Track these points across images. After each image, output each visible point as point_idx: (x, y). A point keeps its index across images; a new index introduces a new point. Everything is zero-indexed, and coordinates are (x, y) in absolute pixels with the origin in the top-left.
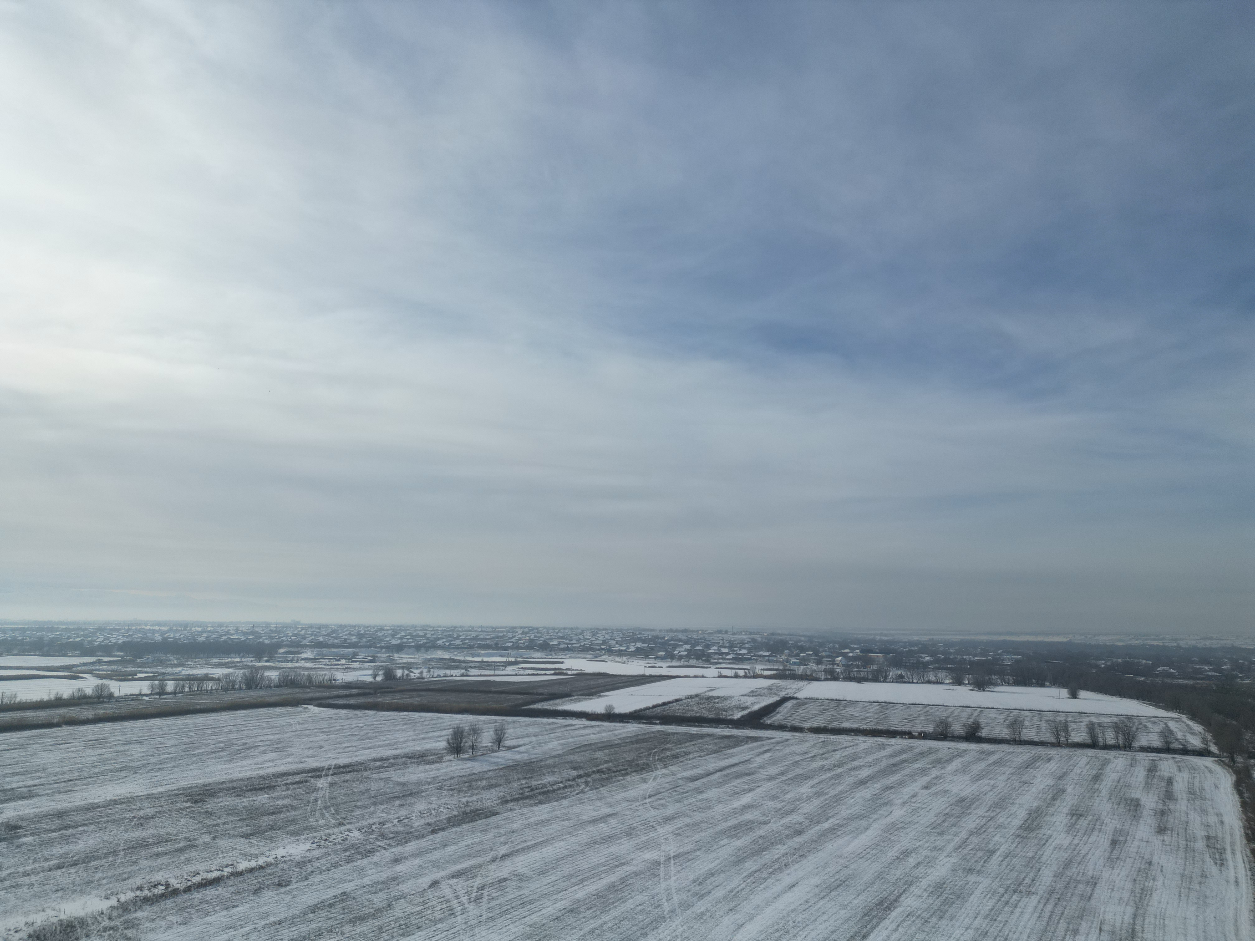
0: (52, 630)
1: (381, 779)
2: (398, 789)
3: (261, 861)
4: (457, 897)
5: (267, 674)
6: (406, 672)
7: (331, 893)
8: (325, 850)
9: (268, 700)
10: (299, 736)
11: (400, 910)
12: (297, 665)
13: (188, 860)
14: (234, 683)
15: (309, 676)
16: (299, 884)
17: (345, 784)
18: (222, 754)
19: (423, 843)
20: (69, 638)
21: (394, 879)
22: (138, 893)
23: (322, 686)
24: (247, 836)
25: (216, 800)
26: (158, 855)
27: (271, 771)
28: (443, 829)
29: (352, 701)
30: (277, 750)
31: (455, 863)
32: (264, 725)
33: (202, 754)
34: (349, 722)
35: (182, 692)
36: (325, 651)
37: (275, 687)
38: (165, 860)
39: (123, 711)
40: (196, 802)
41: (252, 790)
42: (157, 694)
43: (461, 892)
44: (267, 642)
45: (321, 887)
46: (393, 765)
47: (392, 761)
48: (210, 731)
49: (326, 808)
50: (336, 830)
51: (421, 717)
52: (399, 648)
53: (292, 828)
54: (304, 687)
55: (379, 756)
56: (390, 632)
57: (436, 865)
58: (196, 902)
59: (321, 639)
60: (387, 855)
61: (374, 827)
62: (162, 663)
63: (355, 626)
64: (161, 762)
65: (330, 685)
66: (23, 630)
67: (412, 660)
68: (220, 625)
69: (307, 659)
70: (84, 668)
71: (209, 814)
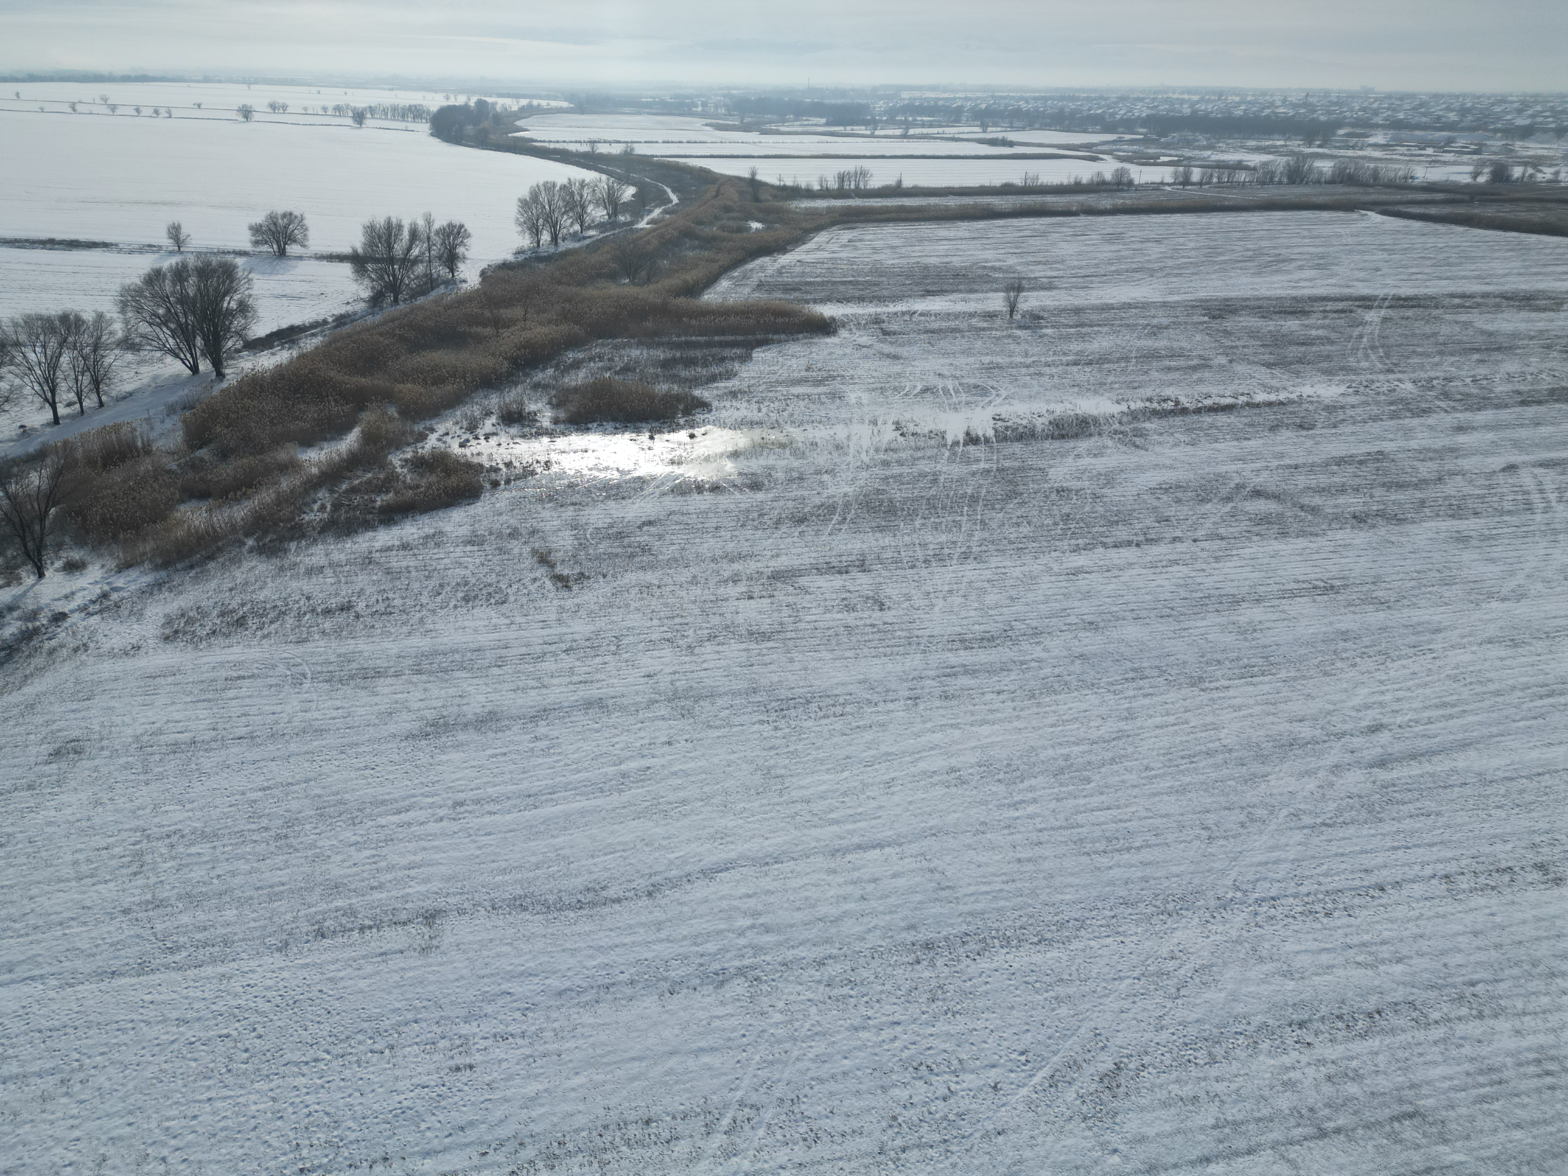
0: (1073, 99)
1: (1457, 322)
2: (1480, 338)
3: (1282, 396)
4: (1542, 491)
5: (1318, 164)
6: (1530, 171)
7: (1364, 448)
8: (1363, 398)
9: (1315, 200)
10: (1350, 252)
11: (1452, 488)
12: (1361, 153)
13: (1200, 381)
14: (1272, 174)
15: (1376, 170)
16: (1324, 431)
17: (1404, 322)
18: (1249, 264)
19: (1504, 415)
20: (1090, 109)
21: (1452, 450)
22: (1148, 404)
23: (1392, 185)
24: (1268, 365)
25: (1237, 318)
26: (1169, 369)
27: (1307, 292)
28: (1539, 403)
29: (1433, 210)
30: (1318, 267)
31: (1548, 448)
32: (1306, 233)
33: (1225, 262)
34: (1422, 239)
35: (1209, 183)
36: (1404, 134)
37: (1326, 182)
38: (1176, 375)
39: (1143, 203)
40: (1214, 317)
41: (1280, 312)
42: (1180, 184)
43: (1549, 486)
44: (1323, 118)
45: (1352, 439)
46: (1479, 305)
47: (1479, 300)
48: (1238, 235)
49: (1373, 348)
50: (1381, 377)
51: (1540, 242)
52: (1526, 133)
53: (1325, 365)
54: (1366, 185)
55: (1460, 290)
56: (1516, 105)
57: (1517, 445)
58: (1205, 426)
59: (1401, 116)
60: (1449, 420)
61: (1435, 382)
62: (1189, 144)
63: (1458, 96)
64: (1179, 267)
65: (1404, 185)
66: (1045, 99)
67: (1545, 153)
68: (1264, 93)
69: (1376, 146)
70: (1104, 148)
71: (1227, 333)
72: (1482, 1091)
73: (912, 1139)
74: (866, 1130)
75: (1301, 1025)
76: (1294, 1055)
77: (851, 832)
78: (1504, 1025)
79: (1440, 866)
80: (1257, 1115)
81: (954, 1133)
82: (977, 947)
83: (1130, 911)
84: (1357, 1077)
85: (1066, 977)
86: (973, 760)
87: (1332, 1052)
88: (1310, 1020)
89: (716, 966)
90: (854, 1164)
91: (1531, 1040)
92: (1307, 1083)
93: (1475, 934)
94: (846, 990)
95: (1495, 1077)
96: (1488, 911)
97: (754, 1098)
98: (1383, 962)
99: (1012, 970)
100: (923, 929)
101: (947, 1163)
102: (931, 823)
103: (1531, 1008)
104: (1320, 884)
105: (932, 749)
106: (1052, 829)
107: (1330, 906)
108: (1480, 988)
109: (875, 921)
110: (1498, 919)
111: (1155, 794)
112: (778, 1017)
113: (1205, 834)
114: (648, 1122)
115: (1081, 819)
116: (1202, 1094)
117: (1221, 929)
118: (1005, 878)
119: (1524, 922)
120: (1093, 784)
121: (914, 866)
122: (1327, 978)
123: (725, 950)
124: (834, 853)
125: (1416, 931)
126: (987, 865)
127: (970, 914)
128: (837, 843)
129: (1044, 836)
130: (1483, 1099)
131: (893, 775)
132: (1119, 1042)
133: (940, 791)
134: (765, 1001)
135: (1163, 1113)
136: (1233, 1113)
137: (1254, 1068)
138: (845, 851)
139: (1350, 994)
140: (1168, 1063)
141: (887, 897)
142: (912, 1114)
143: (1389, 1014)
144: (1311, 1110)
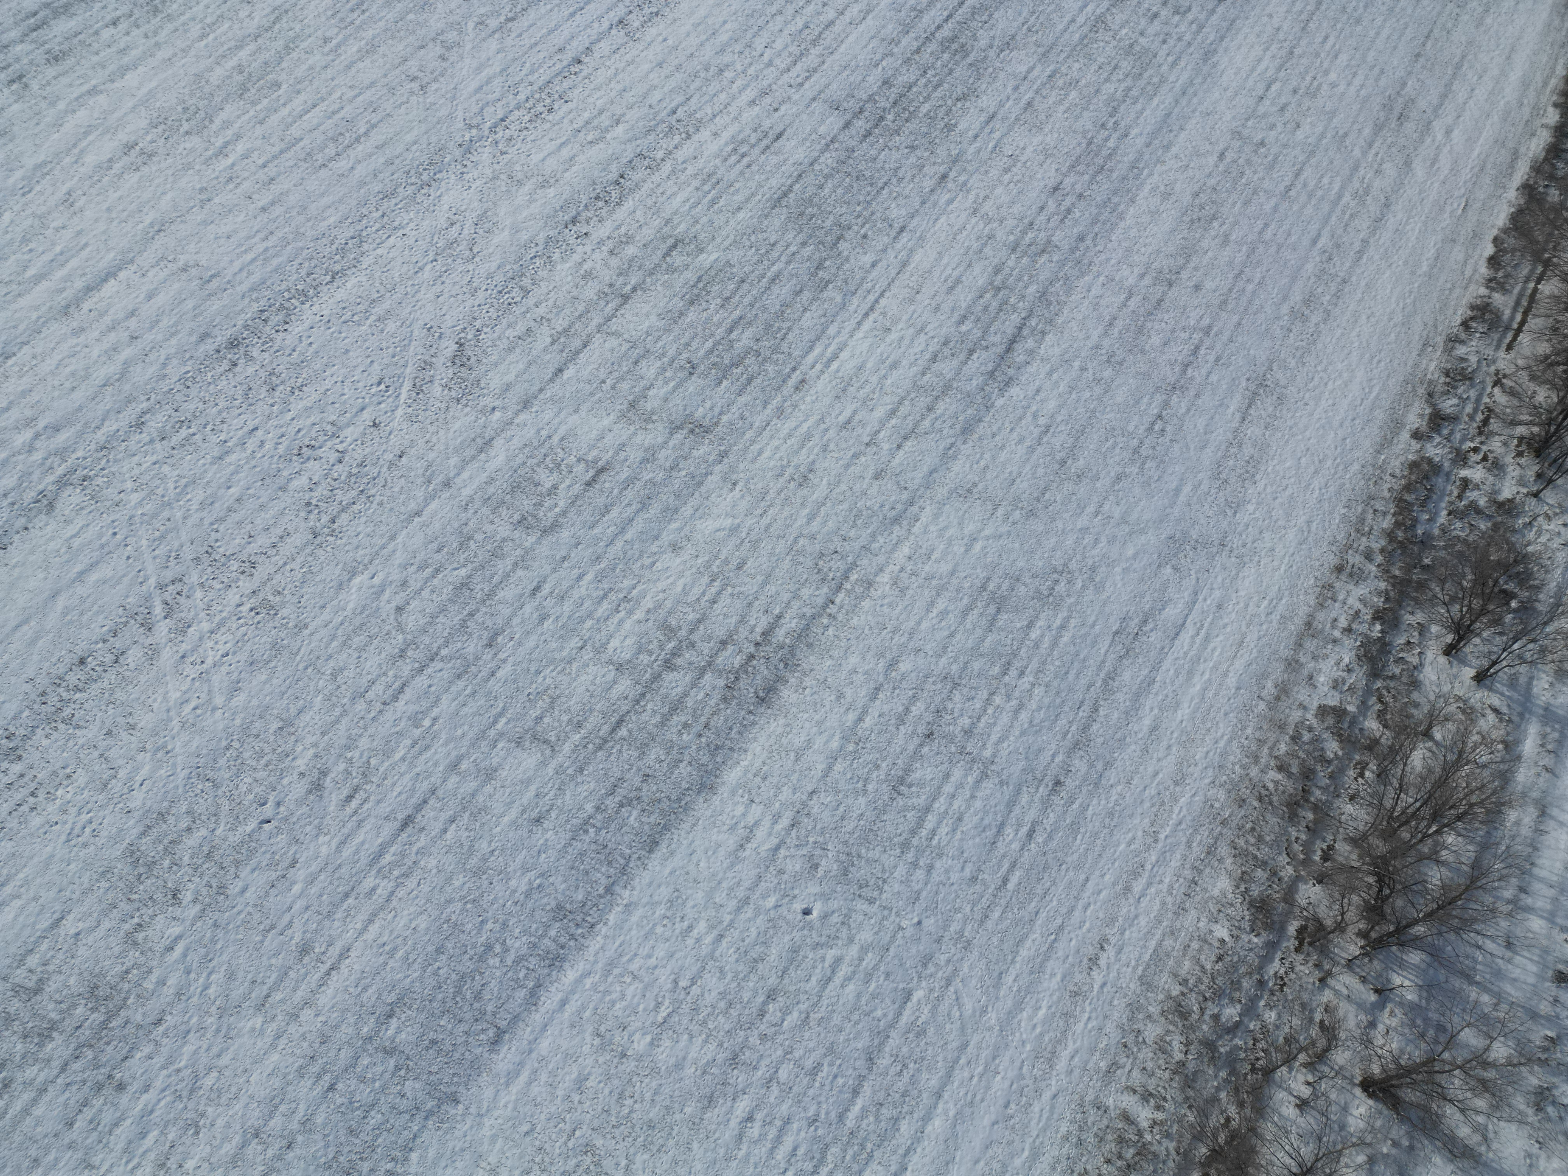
72: (710, 196)
73: (334, 508)
74: (291, 529)
75: (574, 221)
76: (580, 249)
77: (68, 278)
78: (705, 134)
79: (612, 14)
80: (577, 314)
81: (365, 480)
82: (281, 316)
83: (394, 201)
84: (629, 239)
85: (376, 295)
86: (144, 123)
87: (602, 231)
88: (579, 214)
89: (30, 495)
90: (299, 560)
91: (726, 136)
92: (598, 266)
93: (660, 65)
94: (184, 432)
95: (714, 180)
96: (661, 38)
97: (169, 575)
98: (607, 130)
99: (325, 319)
100: (216, 331)
101: (374, 506)
102: (148, 220)
103: (717, 109)
104: (531, 84)
105: (86, 134)
106: (275, 157)
107: (548, 101)
108: (680, 113)
109: (163, 353)
110: (670, 42)
111: (349, 67)
112: (135, 497)
113: (415, 85)
114: (82, 661)
115: (295, 131)
116: (532, 324)
117: (476, 174)
118: (262, 235)
119: (688, 35)
120: (284, 87)
121: (162, 275)
122: (574, 169)
123: (26, 475)
124: (65, 311)
125: (619, 87)
126: (235, 231)
127: (252, 290)
128: (61, 299)
129: (271, 170)
130: (713, 202)
131: (65, 189)
132: (450, 323)
133: (133, 179)
134: (111, 493)
135: (512, 358)
136: (560, 324)
137: (557, 279)
138: (77, 302)
139: (596, 173)
140: (494, 316)
141: (157, 322)
142: (321, 491)
143: (629, 173)
144: (611, 285)
